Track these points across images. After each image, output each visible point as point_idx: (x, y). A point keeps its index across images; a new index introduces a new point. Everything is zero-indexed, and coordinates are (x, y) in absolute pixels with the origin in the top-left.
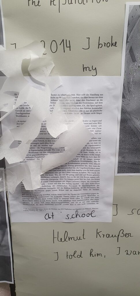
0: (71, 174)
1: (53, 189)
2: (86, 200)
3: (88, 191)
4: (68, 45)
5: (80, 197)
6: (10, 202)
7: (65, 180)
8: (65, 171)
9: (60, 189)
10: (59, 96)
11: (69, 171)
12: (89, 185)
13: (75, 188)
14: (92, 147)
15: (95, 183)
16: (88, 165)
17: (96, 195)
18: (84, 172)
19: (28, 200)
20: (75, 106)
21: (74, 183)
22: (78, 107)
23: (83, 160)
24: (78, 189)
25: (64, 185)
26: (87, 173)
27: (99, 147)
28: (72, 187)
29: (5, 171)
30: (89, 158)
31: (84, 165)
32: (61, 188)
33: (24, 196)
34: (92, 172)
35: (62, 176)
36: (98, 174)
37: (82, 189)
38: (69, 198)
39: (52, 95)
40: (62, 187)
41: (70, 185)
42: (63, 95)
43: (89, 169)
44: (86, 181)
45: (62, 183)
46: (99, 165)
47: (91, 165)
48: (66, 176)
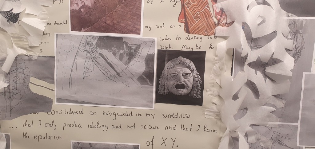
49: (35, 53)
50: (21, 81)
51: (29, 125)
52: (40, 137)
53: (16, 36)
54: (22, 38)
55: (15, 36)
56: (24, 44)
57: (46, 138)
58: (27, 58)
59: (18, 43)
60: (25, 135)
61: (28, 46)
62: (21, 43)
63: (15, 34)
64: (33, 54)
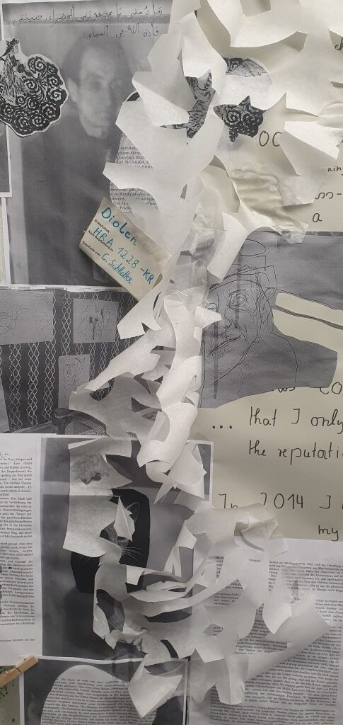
0: (291, 677)
1: (262, 699)
2: (314, 720)
3: (318, 707)
4: (300, 501)
5: (304, 716)
6: (191, 713)
7: (282, 687)
8: (281, 672)
9: (272, 699)
10: (280, 565)
11: (288, 673)
12: (320, 697)
13: (297, 701)
14: (328, 639)
15: (329, 695)
16: (320, 666)
17: (331, 713)
18: (314, 676)
19: (219, 712)
20: (304, 579)
21: (296, 692)
22: (309, 580)
23: (311, 658)
24: (301, 702)
25: (279, 694)
26: (317, 679)
27: (338, 640)
28: (293, 699)
29: (189, 664)
30: (322, 656)
31: (313, 665)
32: (275, 699)
33: (213, 705)
34: (326, 677)
35: (277, 679)
36: (335, 682)
37: (308, 703)
38: (286, 715)
39: (270, 562)
40: (276, 697)
41: (289, 695)
42: (287, 563)
43: (321, 673)
44: (316, 691)
45: (275, 690)
46: (337, 668)
47: (325, 666)
48: (284, 680)
49: (297, 225)
50: (251, 304)
51: (266, 422)
52: (297, 453)
53: (248, 176)
54: (264, 181)
55: (246, 177)
56: (271, 199)
57: (311, 454)
58: (273, 238)
59: (253, 196)
60: (253, 445)
61: (280, 206)
62: (261, 198)
63: (247, 171)
64: (291, 229)
